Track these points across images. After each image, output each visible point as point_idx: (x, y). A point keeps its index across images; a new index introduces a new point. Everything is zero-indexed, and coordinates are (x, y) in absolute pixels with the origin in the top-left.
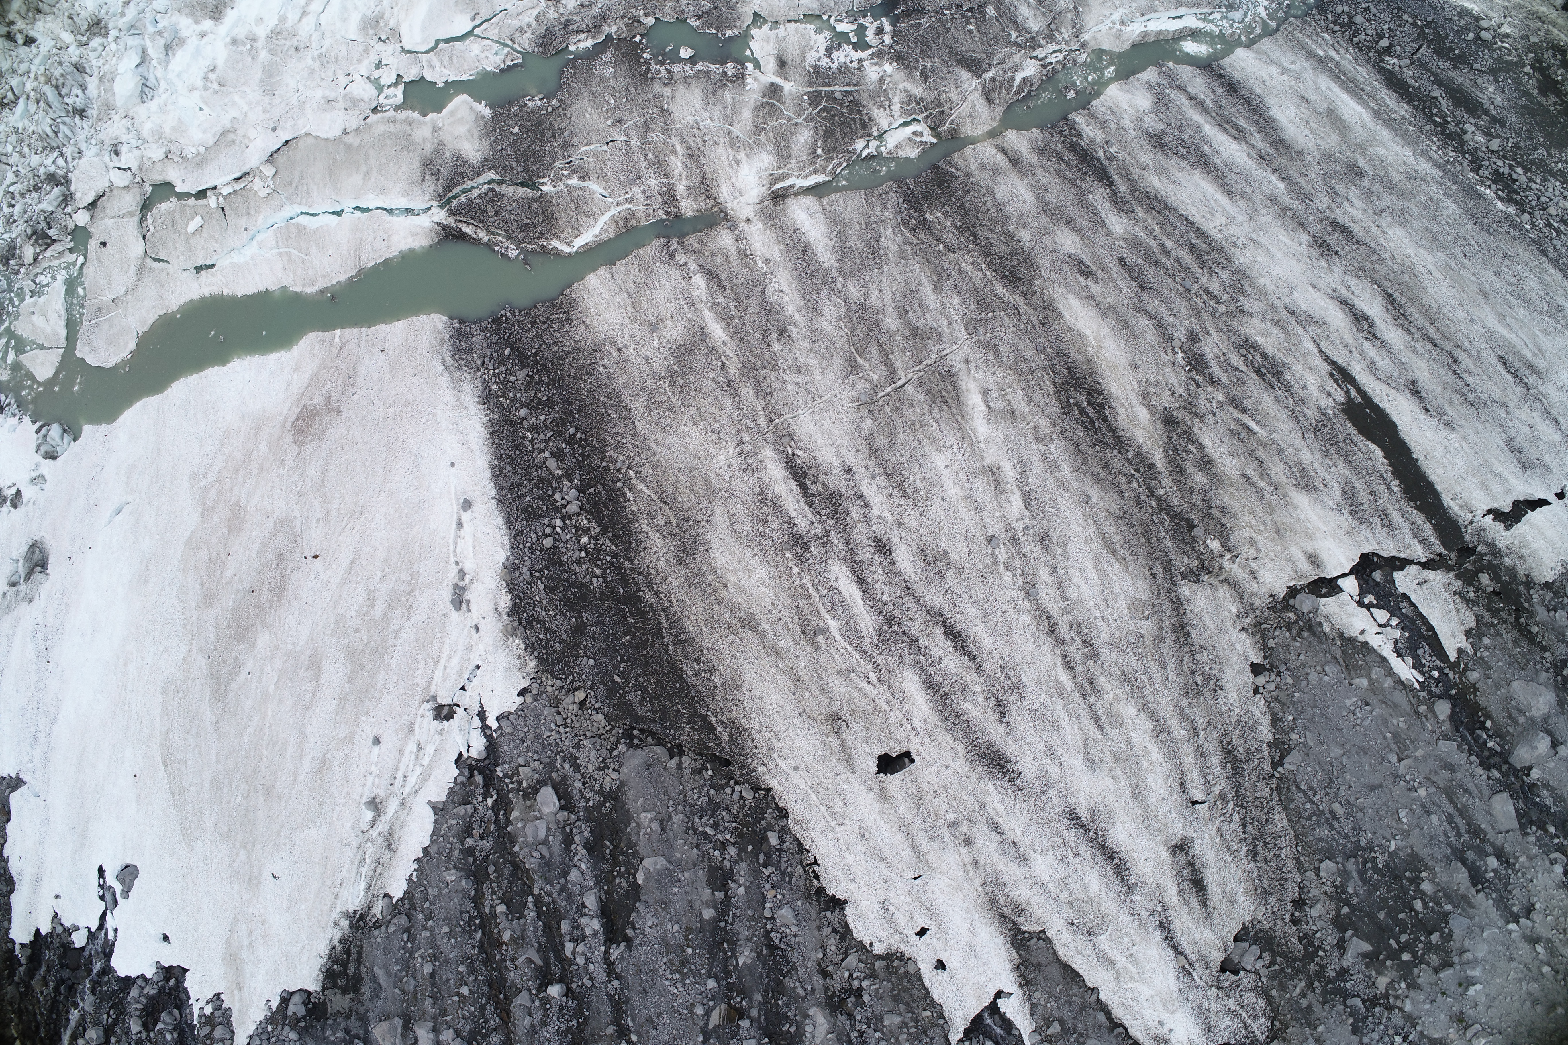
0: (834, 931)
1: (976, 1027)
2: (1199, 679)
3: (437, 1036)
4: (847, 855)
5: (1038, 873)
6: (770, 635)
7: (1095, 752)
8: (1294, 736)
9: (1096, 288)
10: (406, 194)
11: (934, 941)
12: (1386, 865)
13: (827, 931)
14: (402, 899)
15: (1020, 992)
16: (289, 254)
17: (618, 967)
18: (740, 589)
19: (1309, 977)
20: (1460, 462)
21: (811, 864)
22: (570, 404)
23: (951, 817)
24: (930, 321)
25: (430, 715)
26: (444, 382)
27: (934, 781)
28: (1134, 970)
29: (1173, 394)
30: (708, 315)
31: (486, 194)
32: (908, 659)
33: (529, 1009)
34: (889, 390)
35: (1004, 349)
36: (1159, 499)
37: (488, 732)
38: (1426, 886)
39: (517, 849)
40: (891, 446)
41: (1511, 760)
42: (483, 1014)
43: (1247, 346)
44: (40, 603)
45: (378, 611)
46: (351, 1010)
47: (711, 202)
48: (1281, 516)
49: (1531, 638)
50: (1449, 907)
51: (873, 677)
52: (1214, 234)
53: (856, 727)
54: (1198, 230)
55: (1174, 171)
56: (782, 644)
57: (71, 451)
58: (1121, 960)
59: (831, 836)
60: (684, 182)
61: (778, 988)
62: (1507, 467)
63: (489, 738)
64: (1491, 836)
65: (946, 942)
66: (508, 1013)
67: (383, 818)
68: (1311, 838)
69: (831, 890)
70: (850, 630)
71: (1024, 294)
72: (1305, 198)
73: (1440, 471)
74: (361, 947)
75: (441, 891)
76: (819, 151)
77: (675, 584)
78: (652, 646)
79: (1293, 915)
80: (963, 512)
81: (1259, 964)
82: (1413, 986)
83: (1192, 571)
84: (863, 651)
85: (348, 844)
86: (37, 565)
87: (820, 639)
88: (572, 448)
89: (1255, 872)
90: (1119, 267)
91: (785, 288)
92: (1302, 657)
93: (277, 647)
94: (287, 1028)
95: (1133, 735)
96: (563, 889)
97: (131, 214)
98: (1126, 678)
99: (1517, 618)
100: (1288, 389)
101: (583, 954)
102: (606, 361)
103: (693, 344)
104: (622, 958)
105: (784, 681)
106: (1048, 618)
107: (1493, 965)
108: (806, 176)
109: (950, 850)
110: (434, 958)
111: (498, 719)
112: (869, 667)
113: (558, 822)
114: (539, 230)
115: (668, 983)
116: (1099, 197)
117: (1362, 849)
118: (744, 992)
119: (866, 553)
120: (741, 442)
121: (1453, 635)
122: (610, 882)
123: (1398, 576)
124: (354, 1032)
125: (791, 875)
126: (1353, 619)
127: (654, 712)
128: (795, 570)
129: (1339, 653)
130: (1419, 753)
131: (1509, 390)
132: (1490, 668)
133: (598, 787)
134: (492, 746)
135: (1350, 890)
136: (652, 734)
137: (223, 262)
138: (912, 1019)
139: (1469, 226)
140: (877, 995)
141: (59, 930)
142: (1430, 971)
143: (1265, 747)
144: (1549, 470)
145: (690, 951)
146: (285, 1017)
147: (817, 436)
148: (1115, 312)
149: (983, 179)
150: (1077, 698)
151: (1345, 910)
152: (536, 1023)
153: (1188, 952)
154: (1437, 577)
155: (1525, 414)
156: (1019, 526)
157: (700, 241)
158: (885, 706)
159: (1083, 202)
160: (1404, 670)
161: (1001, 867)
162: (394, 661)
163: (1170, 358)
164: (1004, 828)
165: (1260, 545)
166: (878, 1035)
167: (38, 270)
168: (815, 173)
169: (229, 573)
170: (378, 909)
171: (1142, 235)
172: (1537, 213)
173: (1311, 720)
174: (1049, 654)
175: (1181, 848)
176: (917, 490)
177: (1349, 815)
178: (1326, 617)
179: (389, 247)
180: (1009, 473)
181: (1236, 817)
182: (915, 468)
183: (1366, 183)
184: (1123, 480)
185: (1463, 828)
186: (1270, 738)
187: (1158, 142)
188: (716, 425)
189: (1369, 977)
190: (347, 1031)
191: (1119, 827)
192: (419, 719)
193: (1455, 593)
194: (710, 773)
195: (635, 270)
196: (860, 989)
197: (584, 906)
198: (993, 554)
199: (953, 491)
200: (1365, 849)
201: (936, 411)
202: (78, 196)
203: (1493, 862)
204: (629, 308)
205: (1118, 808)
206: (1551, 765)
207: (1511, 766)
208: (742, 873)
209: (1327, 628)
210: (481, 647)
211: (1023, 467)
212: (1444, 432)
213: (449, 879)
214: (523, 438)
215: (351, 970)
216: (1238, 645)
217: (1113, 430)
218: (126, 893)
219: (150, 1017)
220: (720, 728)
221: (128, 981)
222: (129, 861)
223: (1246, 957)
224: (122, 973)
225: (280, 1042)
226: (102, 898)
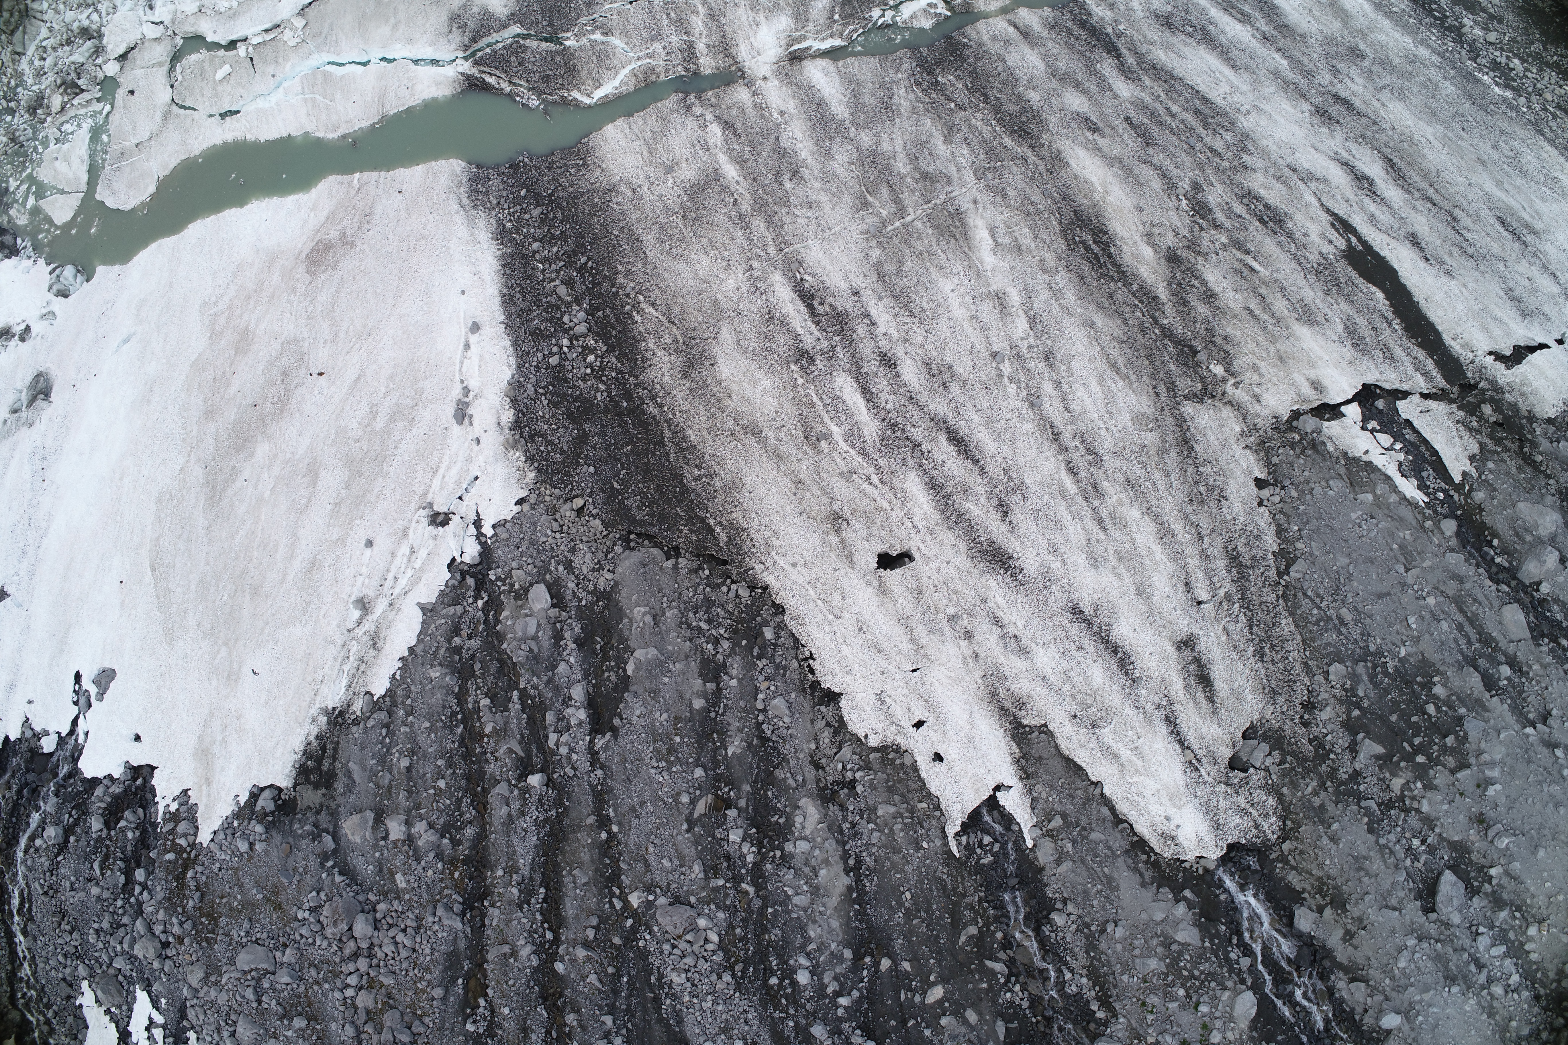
0: (828, 725)
1: (973, 822)
2: (1203, 489)
3: (409, 829)
4: (844, 647)
5: (1039, 665)
6: (772, 441)
7: (1098, 551)
8: (1299, 545)
9: (1101, 142)
10: (432, 43)
11: (932, 733)
12: (1396, 670)
13: (821, 724)
14: (383, 697)
15: (1020, 785)
16: (314, 100)
17: (603, 757)
18: (744, 398)
19: (1320, 777)
20: (1460, 307)
21: (806, 659)
22: (583, 237)
23: (951, 611)
24: (940, 167)
25: (425, 521)
26: (460, 219)
27: (935, 576)
28: (1139, 763)
29: (1177, 234)
30: (722, 158)
31: (511, 45)
32: (911, 462)
33: (507, 799)
34: (897, 224)
35: (1011, 193)
36: (1162, 328)
37: (483, 539)
38: (1438, 690)
39: (505, 646)
40: (899, 272)
41: (1520, 576)
42: (458, 808)
43: (1250, 197)
44: (40, 427)
45: (380, 423)
46: (321, 805)
47: (729, 61)
48: (1284, 346)
49: (1536, 467)
50: (1463, 711)
51: (875, 478)
52: (1219, 101)
53: (856, 525)
54: (1203, 97)
55: (1180, 46)
56: (784, 448)
57: (83, 291)
58: (1125, 753)
59: (828, 629)
60: (704, 40)
61: (769, 779)
62: (1507, 313)
63: (483, 545)
64: (1503, 644)
65: (944, 733)
66: (485, 805)
67: (370, 618)
68: (1319, 642)
69: (825, 685)
70: (853, 435)
71: (1032, 147)
72: (1307, 74)
73: (1441, 313)
74: (338, 743)
75: (424, 687)
76: (836, 17)
77: (679, 396)
78: (654, 454)
79: (1302, 717)
80: (969, 331)
81: (1269, 761)
82: (1429, 786)
83: (1196, 396)
84: (865, 454)
85: (332, 642)
86: (40, 392)
87: (823, 444)
88: (583, 276)
89: (1263, 672)
90: (1125, 125)
91: (799, 135)
92: (1306, 473)
93: (275, 456)
94: (253, 822)
95: (1137, 536)
96: (550, 681)
97: (161, 64)
98: (1129, 483)
99: (1521, 447)
100: (1290, 236)
101: (567, 744)
102: (620, 200)
103: (707, 183)
104: (607, 747)
105: (785, 483)
106: (1052, 427)
107: (1511, 767)
108: (823, 39)
109: (949, 643)
110: (412, 753)
111: (494, 527)
112: (872, 469)
113: (548, 618)
114: (560, 81)
115: (653, 771)
116: (1107, 66)
117: (1371, 654)
118: (732, 783)
119: (872, 366)
120: (751, 268)
121: (1456, 459)
122: (599, 676)
123: (1401, 405)
124: (324, 826)
125: (785, 669)
126: (1357, 440)
127: (652, 516)
128: (800, 381)
129: (1343, 471)
130: (1427, 564)
131: (1508, 246)
132: (1495, 490)
133: (591, 587)
134: (486, 552)
135: (1361, 693)
136: (649, 537)
137: (248, 108)
138: (907, 810)
139: (1467, 105)
140: (871, 787)
141: (29, 734)
142: (1447, 773)
143: (1270, 556)
144: (1549, 319)
145: (678, 739)
146: (253, 812)
147: (826, 263)
148: (1121, 162)
149: (995, 48)
150: (1080, 500)
151: (1356, 713)
152: (513, 813)
153: (1195, 747)
154: (1439, 408)
155: (1523, 267)
156: (1024, 345)
157: (717, 97)
158: (886, 506)
159: (1091, 69)
160: (1409, 488)
161: (1002, 660)
162: (392, 470)
163: (1175, 203)
164: (1006, 621)
165: (1263, 370)
166: (871, 826)
167: (64, 118)
168: (832, 36)
169: (232, 390)
170: (357, 707)
171: (1148, 99)
172: (1534, 98)
173: (1317, 531)
174: (1052, 460)
175: (1186, 644)
176: (923, 310)
177: (1357, 622)
178: (1330, 438)
179: (412, 95)
180: (1015, 297)
181: (1242, 617)
182: (922, 291)
183: (1366, 63)
184: (1127, 309)
185: (1474, 637)
186: (1276, 548)
187: (1166, 21)
188: (726, 254)
189: (1383, 780)
190: (316, 825)
191: (1123, 622)
192: (414, 524)
193: (1458, 422)
194: (707, 572)
195: (652, 122)
196: (854, 781)
197: (570, 698)
198: (997, 368)
199: (959, 312)
200: (1374, 655)
201: (943, 243)
202: (110, 47)
203: (1506, 670)
204: (646, 153)
205: (1122, 603)
206: (1561, 579)
207: (1520, 582)
208: (736, 666)
209: (1330, 447)
210: (481, 459)
211: (1029, 294)
212: (1444, 279)
213: (433, 675)
214: (535, 269)
215: (325, 766)
216: (1242, 461)
217: (1117, 266)
218: (101, 696)
219: (112, 815)
220: (718, 530)
221: (94, 782)
222: (107, 665)
223: (1255, 753)
224: (88, 774)
225: (245, 836)
226: (76, 703)
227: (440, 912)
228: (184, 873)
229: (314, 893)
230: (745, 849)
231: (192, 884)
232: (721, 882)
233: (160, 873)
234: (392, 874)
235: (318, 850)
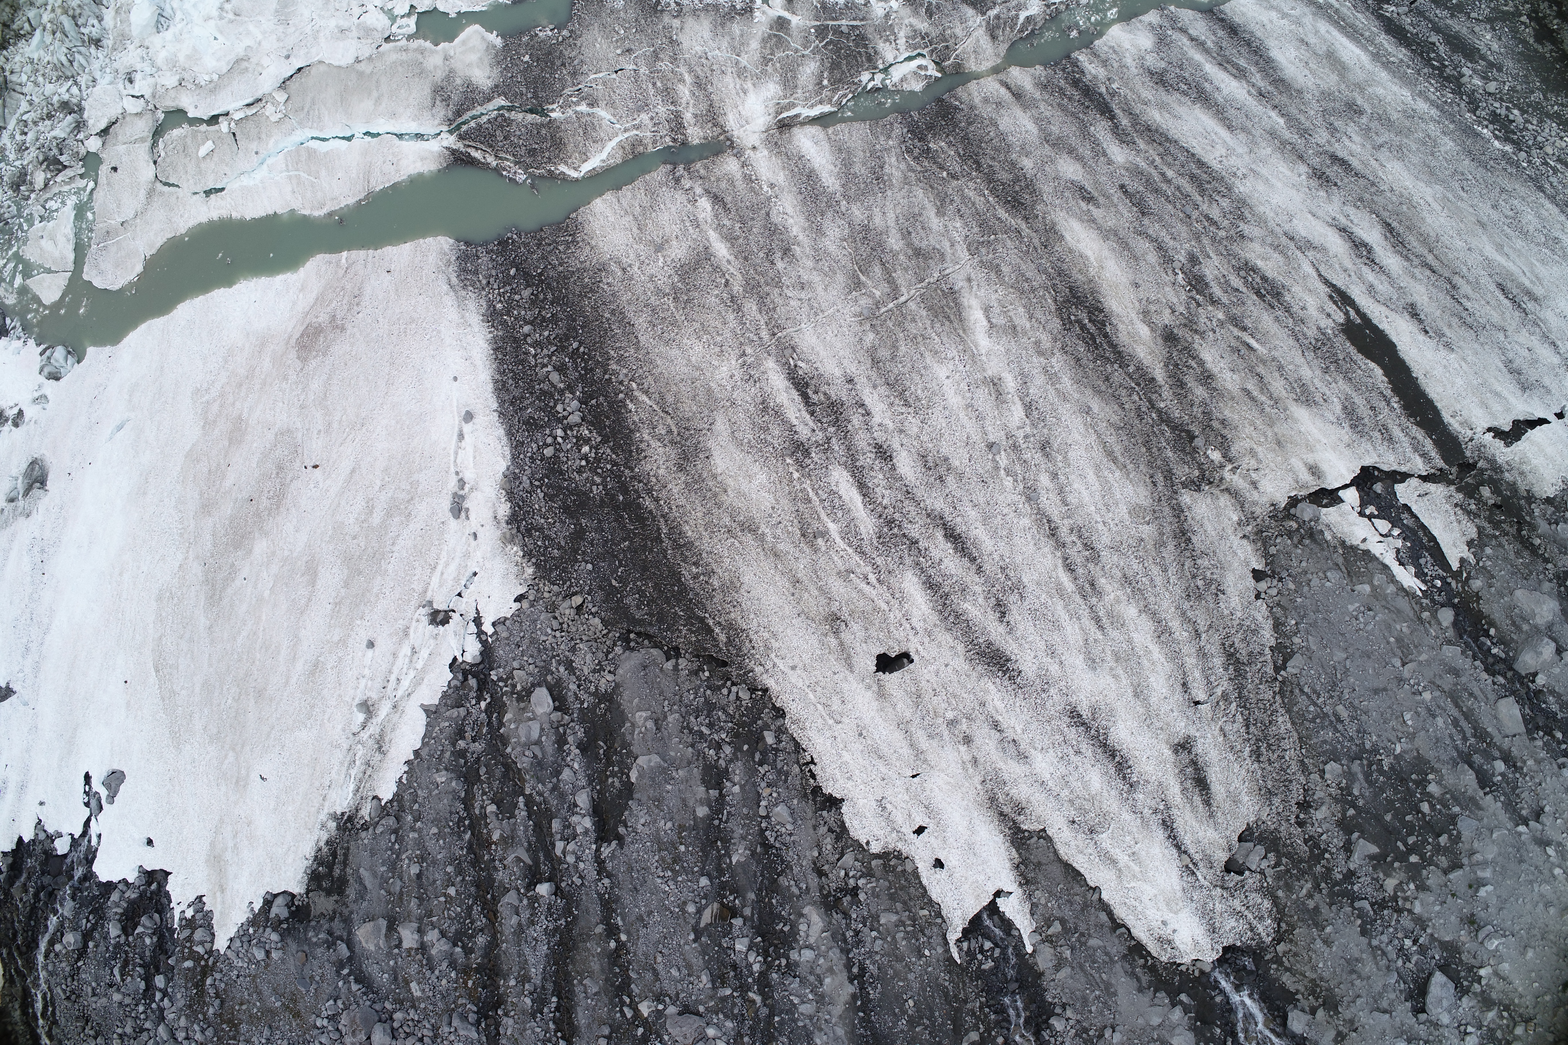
0: (830, 830)
1: (974, 928)
2: (1200, 583)
3: (422, 937)
4: (844, 753)
5: (1038, 770)
6: (769, 538)
7: (1096, 652)
8: (1296, 640)
9: (1097, 213)
10: (416, 118)
11: (932, 840)
12: (1392, 768)
13: (823, 830)
14: (391, 801)
15: (1020, 891)
16: (298, 177)
17: (609, 866)
18: (740, 494)
19: (1315, 878)
20: (1459, 382)
21: (807, 764)
22: (574, 320)
23: (950, 715)
24: (933, 242)
25: (425, 620)
26: (449, 300)
27: (934, 679)
28: (1137, 869)
29: (1173, 312)
30: (713, 235)
31: (496, 119)
32: (908, 561)
33: (517, 908)
34: (891, 305)
35: (1005, 269)
36: (1159, 412)
37: (484, 638)
38: (1433, 788)
39: (509, 750)
40: (893, 357)
41: (1515, 666)
42: (469, 915)
43: (1247, 269)
44: (37, 517)
45: (376, 519)
46: (334, 912)
47: (717, 130)
48: (1281, 429)
49: (1533, 550)
50: (1456, 809)
51: (872, 578)
52: (1215, 165)
53: (855, 627)
54: (1199, 161)
55: (1175, 105)
56: (781, 547)
57: (74, 373)
58: (1123, 859)
59: (828, 734)
60: (691, 109)
61: (773, 887)
62: (1507, 387)
63: (484, 643)
64: (1497, 739)
65: (944, 840)
66: (495, 913)
67: (374, 721)
68: (1314, 741)
69: (828, 790)
70: (850, 532)
71: (1026, 219)
72: (1305, 133)
73: (1440, 389)
74: (348, 849)
75: (430, 792)
76: (825, 82)
77: (675, 491)
78: (651, 551)
79: (1297, 817)
80: (964, 420)
81: (1264, 864)
82: (1422, 887)
83: (1193, 482)
84: (863, 553)
85: (338, 746)
86: (36, 481)
87: (820, 541)
88: (575, 362)
89: (1259, 772)
90: (1120, 194)
91: (790, 210)
92: (1304, 564)
93: (274, 553)
94: (268, 930)
95: (1135, 635)
96: (555, 788)
97: (142, 140)
98: (1127, 580)
99: (1519, 530)
100: (1288, 310)
101: (574, 853)
102: (610, 280)
103: (697, 262)
104: (613, 856)
105: (783, 583)
106: (1049, 521)
107: (1503, 867)
108: (812, 106)
109: (949, 748)
110: (422, 859)
111: (494, 624)
112: (869, 569)
113: (551, 723)
114: (547, 154)
115: (659, 881)
116: (1101, 129)
117: (1367, 751)
118: (737, 891)
119: (867, 459)
120: (744, 354)
121: (1454, 545)
122: (603, 781)
123: (1399, 488)
124: (338, 933)
125: (787, 774)
126: (1355, 528)
127: (651, 615)
128: (796, 475)
129: (1340, 561)
130: (1423, 657)
131: (1508, 315)
132: (1493, 577)
133: (593, 689)
134: (487, 651)
135: (1356, 792)
136: (649, 637)
137: (233, 185)
138: (909, 918)
139: (1467, 162)
140: (873, 894)
141: (42, 836)
142: (1439, 873)
143: (1267, 651)
144: (1548, 392)
145: (682, 848)
146: (267, 919)
147: (820, 349)
148: (1116, 235)
149: (987, 111)
150: (1078, 598)
151: (1351, 812)
152: (523, 921)
153: (1192, 851)
154: (1438, 490)
155: (1524, 337)
156: (1020, 434)
157: (706, 168)
158: (884, 606)
159: (1084, 132)
160: (1407, 577)
161: (1001, 764)
162: (391, 567)
163: (1171, 278)
164: (1004, 725)
165: (1261, 456)
166: (874, 934)
167: (48, 195)
168: (821, 102)
169: (228, 483)
170: (366, 812)
171: (1143, 164)
172: (1534, 152)
173: (1314, 625)
174: (1050, 556)
175: (1183, 746)
176: (918, 399)
177: (1353, 718)
178: (1328, 526)
179: (398, 171)
180: (1010, 383)
181: (1239, 717)
182: (917, 378)
183: (1364, 120)
184: (1124, 392)
185: (1469, 732)
186: (1273, 642)
187: (1160, 79)
188: (719, 339)
189: (1377, 880)
190: (330, 933)
191: (1121, 725)
192: (414, 623)
193: (1456, 505)
194: (707, 674)
195: (641, 195)
196: (856, 888)
197: (576, 805)
198: (994, 460)
199: (955, 400)
200: (1370, 752)
201: (938, 325)
202: (91, 122)
203: (1500, 766)
204: (635, 230)
205: (1119, 706)
206: (1557, 671)
207: (1516, 673)
208: (738, 772)
209: (1328, 536)
210: (479, 554)
211: (1024, 380)
212: (1443, 352)
213: (439, 780)
214: (527, 353)
215: (337, 872)
216: (1239, 552)
217: (1113, 346)
218: (111, 799)
219: (129, 921)
220: (717, 630)
221: (110, 886)
222: (116, 767)
223: (1251, 857)
224: (103, 878)
225: (261, 944)
226: (87, 804)
227: (456, 1022)
228: (203, 981)
229: (331, 1002)
230: (751, 959)
231: (212, 991)
232: (728, 992)
233: (179, 980)
234: (407, 983)
235: (333, 958)
